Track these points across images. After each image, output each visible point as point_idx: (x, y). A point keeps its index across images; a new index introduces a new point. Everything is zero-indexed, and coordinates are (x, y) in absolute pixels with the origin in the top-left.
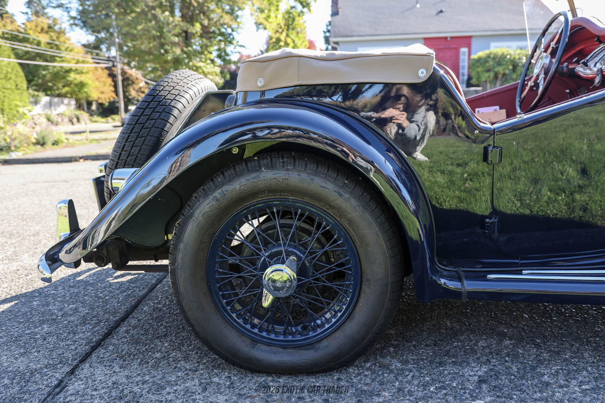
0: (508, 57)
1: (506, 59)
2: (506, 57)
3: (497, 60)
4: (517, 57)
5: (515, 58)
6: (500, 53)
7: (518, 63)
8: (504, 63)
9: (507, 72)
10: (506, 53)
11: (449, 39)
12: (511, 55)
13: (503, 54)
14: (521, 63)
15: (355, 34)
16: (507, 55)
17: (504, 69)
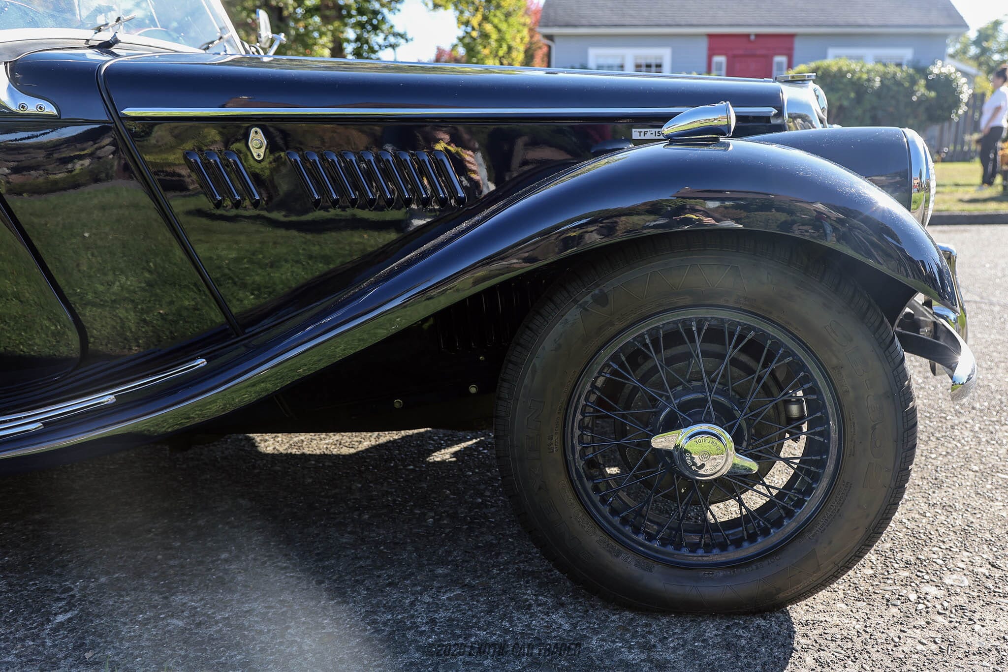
0: (849, 76)
1: (845, 80)
2: (845, 76)
3: (828, 80)
4: (865, 76)
5: (860, 78)
6: (834, 69)
7: (867, 88)
8: (841, 86)
9: (845, 103)
10: (845, 69)
11: (753, 38)
12: (854, 72)
13: (840, 70)
14: (872, 87)
15: (584, 22)
16: (848, 72)
17: (840, 99)
